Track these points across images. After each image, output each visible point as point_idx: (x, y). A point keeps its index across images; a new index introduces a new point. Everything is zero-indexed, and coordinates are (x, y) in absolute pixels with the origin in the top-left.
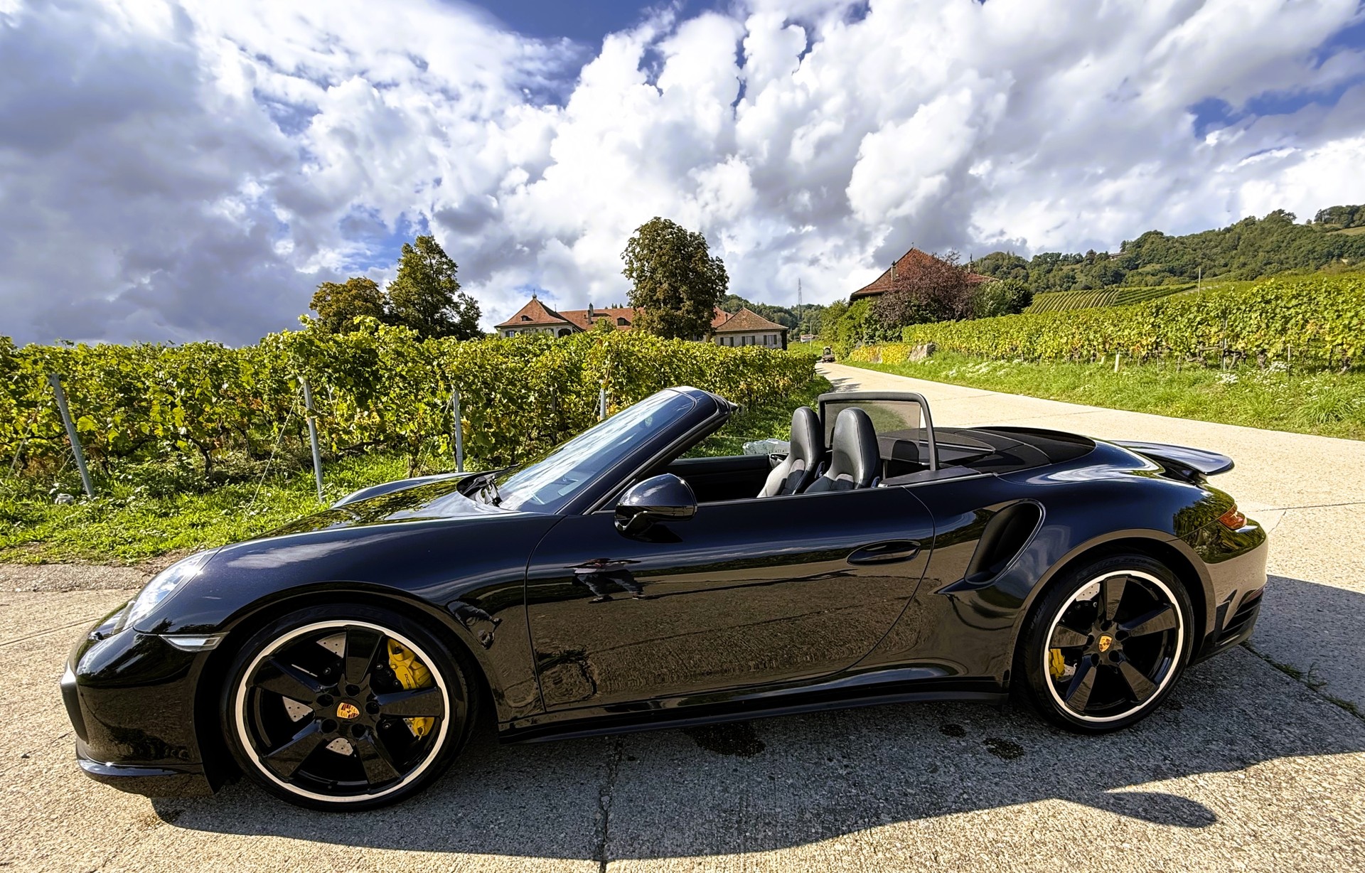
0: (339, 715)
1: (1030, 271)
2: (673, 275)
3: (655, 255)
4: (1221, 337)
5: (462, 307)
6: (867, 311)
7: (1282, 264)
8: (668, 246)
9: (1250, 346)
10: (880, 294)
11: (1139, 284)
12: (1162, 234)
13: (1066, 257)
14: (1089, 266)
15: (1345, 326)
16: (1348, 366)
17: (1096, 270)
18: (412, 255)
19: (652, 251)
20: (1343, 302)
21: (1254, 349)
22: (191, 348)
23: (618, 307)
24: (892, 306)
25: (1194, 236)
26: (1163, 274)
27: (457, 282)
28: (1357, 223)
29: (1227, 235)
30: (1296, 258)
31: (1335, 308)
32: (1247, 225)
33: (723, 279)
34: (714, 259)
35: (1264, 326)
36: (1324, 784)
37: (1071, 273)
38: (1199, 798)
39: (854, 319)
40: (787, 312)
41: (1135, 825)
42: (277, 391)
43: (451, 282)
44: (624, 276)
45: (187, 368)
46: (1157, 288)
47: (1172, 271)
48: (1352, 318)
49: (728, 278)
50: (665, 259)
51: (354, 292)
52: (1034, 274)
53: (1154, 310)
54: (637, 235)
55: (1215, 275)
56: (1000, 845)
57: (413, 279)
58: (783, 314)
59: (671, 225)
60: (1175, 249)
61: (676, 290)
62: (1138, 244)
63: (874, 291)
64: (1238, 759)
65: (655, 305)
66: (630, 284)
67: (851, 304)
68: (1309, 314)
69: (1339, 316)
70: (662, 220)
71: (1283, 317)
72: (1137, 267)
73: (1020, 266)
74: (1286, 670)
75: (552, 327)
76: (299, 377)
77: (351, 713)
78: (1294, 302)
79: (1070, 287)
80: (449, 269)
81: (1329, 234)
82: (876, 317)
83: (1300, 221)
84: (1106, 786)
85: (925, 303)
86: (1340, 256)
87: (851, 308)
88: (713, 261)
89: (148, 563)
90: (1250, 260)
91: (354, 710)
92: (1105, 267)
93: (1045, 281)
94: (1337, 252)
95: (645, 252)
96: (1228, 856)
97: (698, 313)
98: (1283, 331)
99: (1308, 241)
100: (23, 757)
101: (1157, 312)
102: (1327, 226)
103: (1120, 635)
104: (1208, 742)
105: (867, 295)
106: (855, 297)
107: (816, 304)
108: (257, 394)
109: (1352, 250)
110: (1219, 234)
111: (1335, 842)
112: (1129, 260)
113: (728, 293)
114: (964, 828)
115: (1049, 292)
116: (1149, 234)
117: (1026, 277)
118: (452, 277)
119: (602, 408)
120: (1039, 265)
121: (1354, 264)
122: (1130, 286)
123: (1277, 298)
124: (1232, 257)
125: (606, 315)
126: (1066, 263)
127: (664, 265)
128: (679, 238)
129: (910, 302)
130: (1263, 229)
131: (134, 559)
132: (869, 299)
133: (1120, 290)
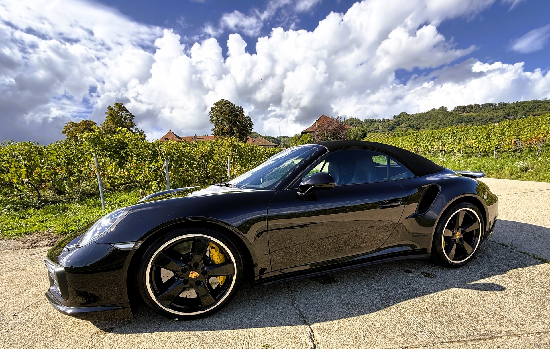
0: (190, 276)
1: (363, 125)
2: (230, 122)
3: (222, 114)
4: (439, 145)
6: (309, 138)
7: (444, 125)
8: (228, 111)
9: (449, 148)
10: (313, 132)
11: (400, 131)
12: (406, 113)
13: (375, 120)
14: (383, 124)
15: (479, 141)
16: (481, 154)
17: (386, 125)
18: (113, 111)
19: (221, 113)
20: (478, 133)
21: (450, 149)
22: (22, 144)
23: (206, 135)
24: (318, 136)
25: (416, 114)
26: (408, 127)
27: (135, 123)
28: (466, 111)
29: (427, 114)
30: (448, 123)
31: (476, 135)
32: (433, 111)
33: (251, 125)
34: (247, 117)
35: (453, 141)
36: (531, 275)
37: (378, 126)
38: (498, 283)
39: (303, 141)
40: (275, 139)
41: (484, 293)
42: (68, 164)
43: (132, 123)
44: (210, 122)
45: (28, 151)
46: (406, 132)
47: (410, 126)
48: (481, 138)
49: (253, 125)
50: (227, 116)
51: (84, 126)
52: (365, 126)
53: (416, 136)
54: (214, 106)
55: (424, 128)
56: (446, 303)
57: (114, 121)
58: (274, 139)
59: (229, 103)
60: (411, 119)
61: (232, 129)
62: (399, 117)
63: (310, 131)
64: (503, 271)
65: (223, 135)
66: (213, 126)
67: (301, 135)
68: (467, 137)
69: (477, 138)
70: (225, 100)
71: (459, 138)
72: (399, 125)
73: (360, 123)
74: (503, 244)
76: (92, 153)
77: (195, 275)
78: (462, 133)
79: (377, 131)
80: (131, 117)
81: (458, 115)
82: (312, 140)
83: (449, 110)
84: (468, 282)
85: (330, 135)
86: (462, 123)
87: (302, 137)
88: (246, 117)
89: (24, 238)
90: (434, 123)
91: (197, 274)
92: (389, 124)
93: (369, 129)
94: (460, 121)
95: (218, 113)
96: (516, 298)
97: (241, 138)
98: (459, 143)
99: (452, 117)
100: (14, 316)
101: (417, 137)
102: (457, 112)
103: (462, 232)
104: (491, 267)
105: (308, 132)
106: (303, 133)
107: (286, 136)
108: (59, 165)
109: (465, 121)
110: (424, 114)
111: (544, 291)
112: (397, 122)
113: (253, 131)
114: (431, 300)
115: (371, 133)
116: (402, 113)
117: (363, 127)
118: (132, 121)
119: (229, 168)
120: (366, 123)
121: (466, 125)
122: (397, 131)
123: (457, 132)
124: (429, 122)
125: (202, 139)
126: (376, 122)
127: (226, 118)
128: (232, 108)
129: (324, 135)
130: (438, 112)
131: (15, 237)
132: (308, 133)
133: (394, 132)
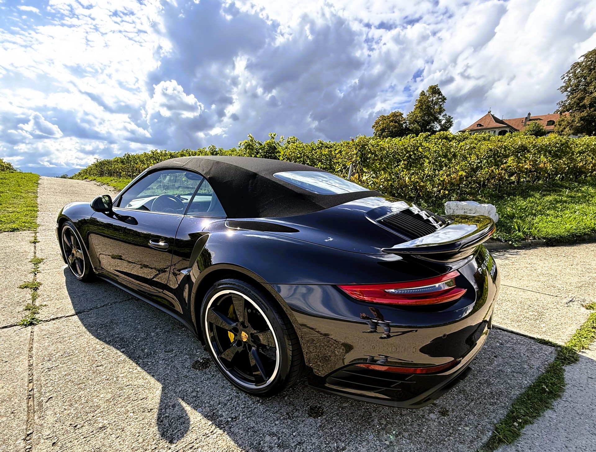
5: (443, 122)
18: (424, 96)
19: (592, 70)
27: (444, 108)
43: (441, 108)
44: (559, 91)
51: (391, 119)
57: (421, 109)
65: (580, 109)
66: (563, 97)
75: (495, 130)
80: (442, 101)
95: (585, 71)
118: (442, 106)
125: (540, 119)
